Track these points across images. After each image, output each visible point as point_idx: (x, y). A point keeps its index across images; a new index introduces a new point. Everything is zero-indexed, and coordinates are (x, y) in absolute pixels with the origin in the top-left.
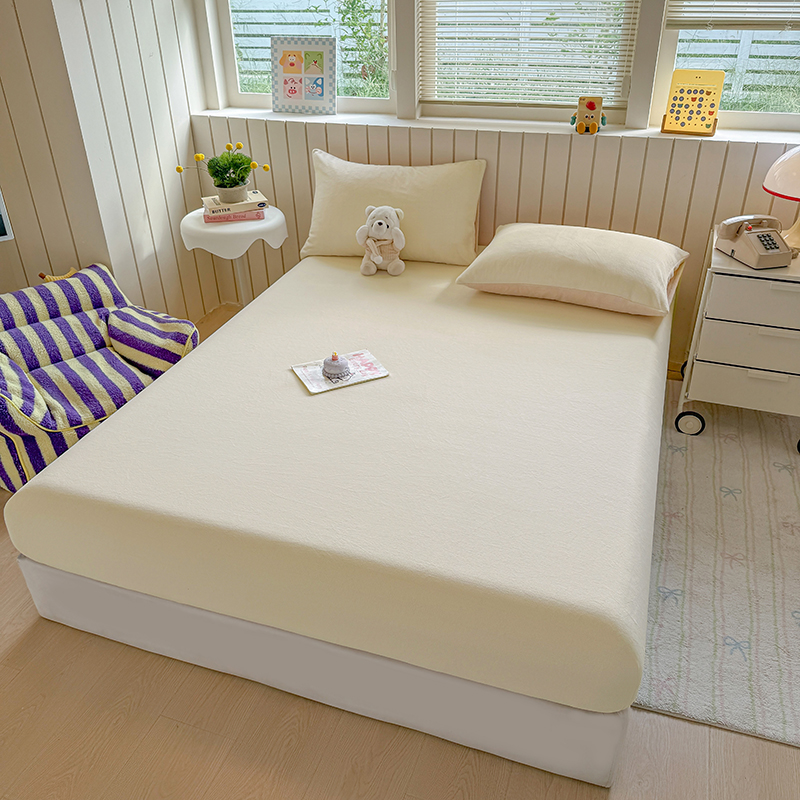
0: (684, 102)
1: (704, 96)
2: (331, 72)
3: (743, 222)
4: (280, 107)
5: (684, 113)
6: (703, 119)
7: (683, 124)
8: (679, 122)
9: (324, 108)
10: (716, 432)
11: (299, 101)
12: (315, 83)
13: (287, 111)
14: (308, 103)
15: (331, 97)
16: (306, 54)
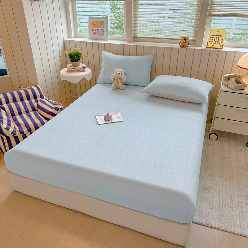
0: (214, 39)
1: (220, 37)
2: (107, 28)
3: (230, 75)
4: (91, 38)
5: (214, 42)
6: (219, 44)
7: (213, 45)
9: (104, 38)
10: (221, 139)
12: (102, 31)
13: (93, 39)
14: (99, 37)
15: (106, 35)
16: (99, 22)
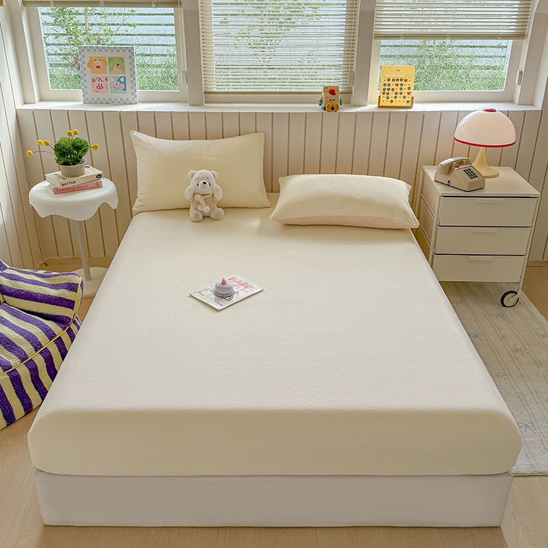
0: (391, 87)
1: (403, 82)
2: (132, 73)
3: (452, 162)
4: (90, 99)
5: (392, 95)
6: (404, 97)
7: (392, 101)
8: (389, 100)
9: (127, 99)
11: (107, 94)
12: (119, 80)
13: (96, 103)
14: (114, 96)
15: (133, 91)
16: (110, 59)
